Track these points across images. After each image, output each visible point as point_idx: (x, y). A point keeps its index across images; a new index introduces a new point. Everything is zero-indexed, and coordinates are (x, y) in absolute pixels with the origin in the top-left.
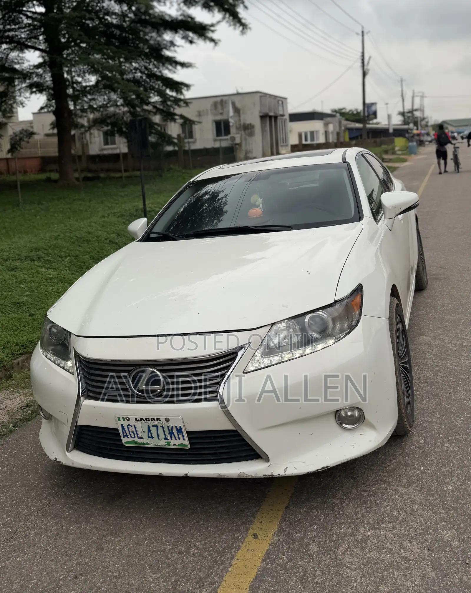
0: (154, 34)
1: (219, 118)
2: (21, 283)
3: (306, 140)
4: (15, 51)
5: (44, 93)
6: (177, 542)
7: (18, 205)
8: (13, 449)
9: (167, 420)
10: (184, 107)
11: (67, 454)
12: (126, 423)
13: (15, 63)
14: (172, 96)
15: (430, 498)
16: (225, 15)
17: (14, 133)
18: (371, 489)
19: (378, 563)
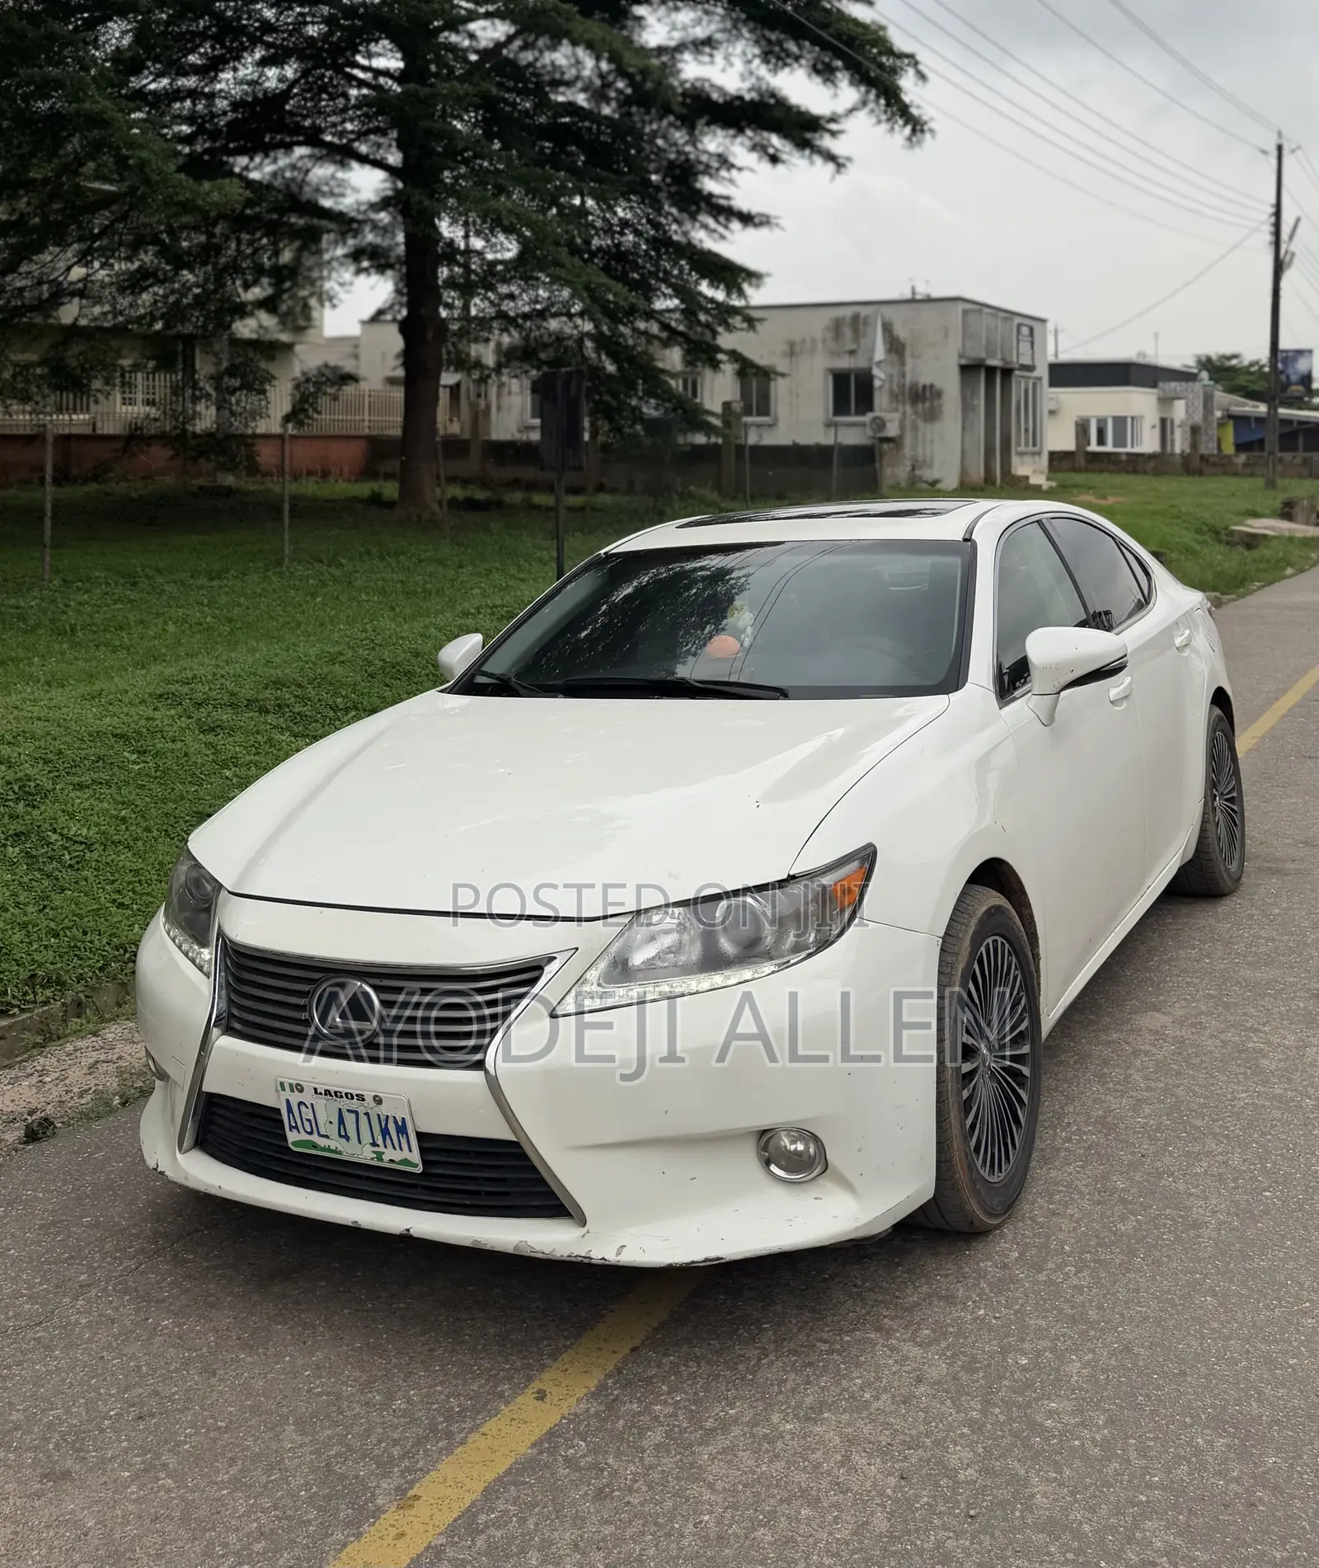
0: (679, 136)
1: (844, 363)
2: (225, 765)
3: (1101, 440)
4: (326, 165)
5: (390, 273)
6: (370, 1383)
7: (279, 563)
8: (98, 1149)
9: (378, 1100)
10: (742, 329)
11: (178, 1155)
12: (295, 1098)
13: (324, 194)
14: (712, 300)
15: (964, 1376)
16: (867, 92)
17: (304, 374)
18: (842, 1339)
19: (777, 1486)
